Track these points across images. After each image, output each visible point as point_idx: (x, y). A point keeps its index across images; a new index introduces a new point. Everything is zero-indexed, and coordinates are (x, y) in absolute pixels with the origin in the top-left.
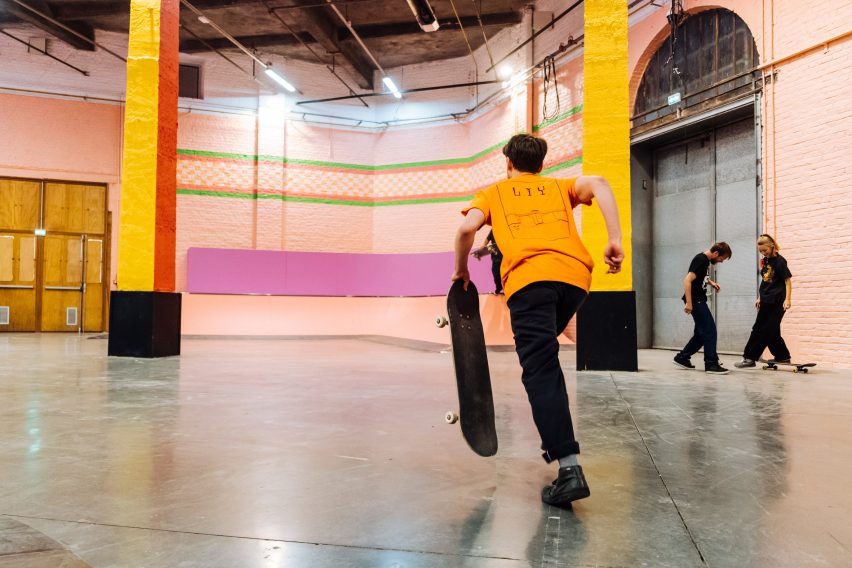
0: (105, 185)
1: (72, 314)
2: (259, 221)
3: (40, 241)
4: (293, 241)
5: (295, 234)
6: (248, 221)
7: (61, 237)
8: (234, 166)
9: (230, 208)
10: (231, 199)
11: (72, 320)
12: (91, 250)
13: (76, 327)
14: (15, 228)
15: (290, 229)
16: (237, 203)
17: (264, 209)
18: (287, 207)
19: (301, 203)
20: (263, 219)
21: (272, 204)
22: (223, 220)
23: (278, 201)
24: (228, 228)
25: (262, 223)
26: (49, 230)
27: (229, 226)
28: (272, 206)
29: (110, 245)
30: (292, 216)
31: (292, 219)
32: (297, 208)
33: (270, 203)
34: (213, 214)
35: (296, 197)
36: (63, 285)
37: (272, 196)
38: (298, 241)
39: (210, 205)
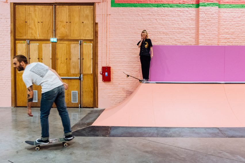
0: (92, 4)
1: (74, 95)
2: (201, 24)
3: (54, 47)
4: (226, 38)
5: (227, 33)
6: (193, 25)
7: (67, 42)
9: (179, 16)
10: (179, 9)
11: (75, 99)
12: (85, 51)
13: (78, 104)
14: (39, 38)
15: (223, 30)
16: (184, 12)
17: (204, 15)
18: (221, 13)
19: (231, 9)
20: (204, 22)
21: (211, 10)
22: (174, 25)
23: (216, 8)
24: (177, 31)
25: (203, 26)
26: (59, 38)
27: (178, 29)
28: (211, 12)
29: (97, 47)
30: (224, 19)
31: (225, 22)
32: (229, 13)
33: (209, 9)
34: (166, 21)
35: (228, 4)
36: (68, 76)
37: (210, 4)
38: (229, 39)
39: (164, 14)
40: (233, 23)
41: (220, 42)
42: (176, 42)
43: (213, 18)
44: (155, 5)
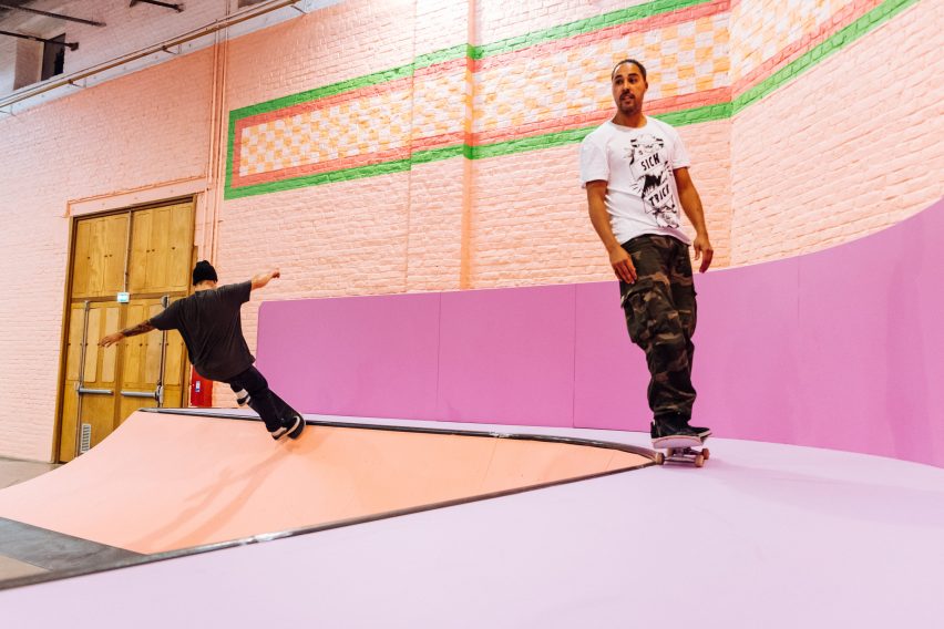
4: (496, 263)
7: (144, 302)
8: (376, 101)
9: (367, 202)
10: (368, 181)
14: (103, 295)
15: (487, 233)
16: (380, 187)
17: (425, 190)
18: (481, 175)
19: (514, 156)
20: (422, 215)
21: (443, 172)
22: (353, 233)
23: (456, 161)
24: (361, 250)
25: (420, 228)
26: (133, 292)
27: (363, 245)
28: (442, 177)
30: (491, 196)
31: (493, 205)
32: (506, 170)
33: (437, 170)
34: (336, 222)
35: (502, 140)
36: (141, 389)
37: (442, 151)
38: (506, 263)
39: (331, 203)
40: (517, 205)
41: (479, 279)
42: (357, 287)
43: (446, 197)
44: (312, 180)
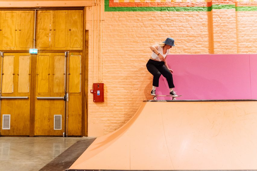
0: (82, 8)
1: (58, 120)
2: (215, 29)
3: (34, 59)
4: (247, 47)
5: (248, 41)
6: (205, 31)
7: (50, 54)
9: (188, 21)
10: (187, 13)
11: (58, 126)
12: (72, 64)
13: (61, 131)
14: (15, 49)
15: (242, 37)
16: (193, 16)
17: (219, 19)
18: (239, 17)
19: (251, 12)
20: (219, 28)
21: (227, 13)
22: (181, 32)
23: (232, 10)
24: (186, 38)
25: (218, 32)
26: (40, 49)
27: (187, 37)
28: (227, 15)
29: (87, 59)
30: (243, 24)
31: (244, 27)
32: (248, 16)
33: (224, 12)
34: (172, 27)
35: (246, 6)
36: (51, 96)
37: (226, 6)
38: (251, 47)
39: (169, 19)
40: (254, 28)
41: (240, 52)
42: (185, 52)
43: (229, 23)
44: (158, 9)
